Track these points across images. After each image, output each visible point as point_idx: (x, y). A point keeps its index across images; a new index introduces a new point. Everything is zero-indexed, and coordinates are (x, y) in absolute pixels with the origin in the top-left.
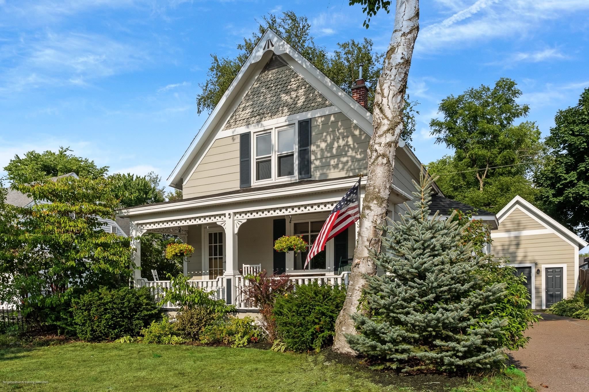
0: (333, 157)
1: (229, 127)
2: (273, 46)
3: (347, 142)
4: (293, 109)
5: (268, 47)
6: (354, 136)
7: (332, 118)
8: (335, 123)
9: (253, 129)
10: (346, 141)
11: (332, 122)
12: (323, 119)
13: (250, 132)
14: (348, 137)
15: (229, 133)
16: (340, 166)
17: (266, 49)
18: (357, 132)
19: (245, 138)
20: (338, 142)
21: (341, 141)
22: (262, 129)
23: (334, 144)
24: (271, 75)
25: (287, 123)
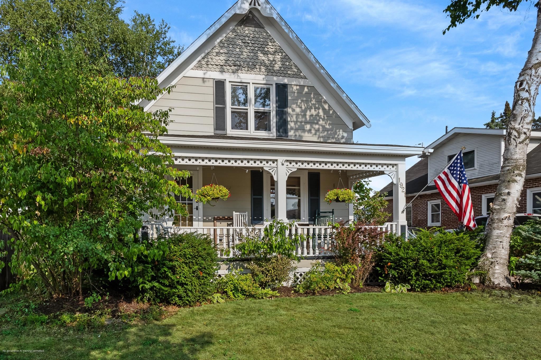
0: (306, 123)
1: (199, 66)
2: (259, 5)
3: (319, 113)
4: (270, 71)
5: (255, 5)
6: (324, 109)
7: (306, 90)
8: (308, 94)
9: (228, 77)
10: (317, 111)
11: (306, 93)
12: (298, 87)
13: (225, 80)
14: (319, 109)
15: (199, 73)
16: (313, 132)
17: (252, 6)
18: (326, 107)
19: (220, 85)
20: (310, 111)
21: (313, 111)
22: (239, 80)
23: (306, 112)
24: (248, 30)
25: (264, 82)
